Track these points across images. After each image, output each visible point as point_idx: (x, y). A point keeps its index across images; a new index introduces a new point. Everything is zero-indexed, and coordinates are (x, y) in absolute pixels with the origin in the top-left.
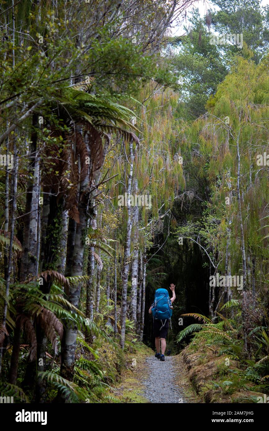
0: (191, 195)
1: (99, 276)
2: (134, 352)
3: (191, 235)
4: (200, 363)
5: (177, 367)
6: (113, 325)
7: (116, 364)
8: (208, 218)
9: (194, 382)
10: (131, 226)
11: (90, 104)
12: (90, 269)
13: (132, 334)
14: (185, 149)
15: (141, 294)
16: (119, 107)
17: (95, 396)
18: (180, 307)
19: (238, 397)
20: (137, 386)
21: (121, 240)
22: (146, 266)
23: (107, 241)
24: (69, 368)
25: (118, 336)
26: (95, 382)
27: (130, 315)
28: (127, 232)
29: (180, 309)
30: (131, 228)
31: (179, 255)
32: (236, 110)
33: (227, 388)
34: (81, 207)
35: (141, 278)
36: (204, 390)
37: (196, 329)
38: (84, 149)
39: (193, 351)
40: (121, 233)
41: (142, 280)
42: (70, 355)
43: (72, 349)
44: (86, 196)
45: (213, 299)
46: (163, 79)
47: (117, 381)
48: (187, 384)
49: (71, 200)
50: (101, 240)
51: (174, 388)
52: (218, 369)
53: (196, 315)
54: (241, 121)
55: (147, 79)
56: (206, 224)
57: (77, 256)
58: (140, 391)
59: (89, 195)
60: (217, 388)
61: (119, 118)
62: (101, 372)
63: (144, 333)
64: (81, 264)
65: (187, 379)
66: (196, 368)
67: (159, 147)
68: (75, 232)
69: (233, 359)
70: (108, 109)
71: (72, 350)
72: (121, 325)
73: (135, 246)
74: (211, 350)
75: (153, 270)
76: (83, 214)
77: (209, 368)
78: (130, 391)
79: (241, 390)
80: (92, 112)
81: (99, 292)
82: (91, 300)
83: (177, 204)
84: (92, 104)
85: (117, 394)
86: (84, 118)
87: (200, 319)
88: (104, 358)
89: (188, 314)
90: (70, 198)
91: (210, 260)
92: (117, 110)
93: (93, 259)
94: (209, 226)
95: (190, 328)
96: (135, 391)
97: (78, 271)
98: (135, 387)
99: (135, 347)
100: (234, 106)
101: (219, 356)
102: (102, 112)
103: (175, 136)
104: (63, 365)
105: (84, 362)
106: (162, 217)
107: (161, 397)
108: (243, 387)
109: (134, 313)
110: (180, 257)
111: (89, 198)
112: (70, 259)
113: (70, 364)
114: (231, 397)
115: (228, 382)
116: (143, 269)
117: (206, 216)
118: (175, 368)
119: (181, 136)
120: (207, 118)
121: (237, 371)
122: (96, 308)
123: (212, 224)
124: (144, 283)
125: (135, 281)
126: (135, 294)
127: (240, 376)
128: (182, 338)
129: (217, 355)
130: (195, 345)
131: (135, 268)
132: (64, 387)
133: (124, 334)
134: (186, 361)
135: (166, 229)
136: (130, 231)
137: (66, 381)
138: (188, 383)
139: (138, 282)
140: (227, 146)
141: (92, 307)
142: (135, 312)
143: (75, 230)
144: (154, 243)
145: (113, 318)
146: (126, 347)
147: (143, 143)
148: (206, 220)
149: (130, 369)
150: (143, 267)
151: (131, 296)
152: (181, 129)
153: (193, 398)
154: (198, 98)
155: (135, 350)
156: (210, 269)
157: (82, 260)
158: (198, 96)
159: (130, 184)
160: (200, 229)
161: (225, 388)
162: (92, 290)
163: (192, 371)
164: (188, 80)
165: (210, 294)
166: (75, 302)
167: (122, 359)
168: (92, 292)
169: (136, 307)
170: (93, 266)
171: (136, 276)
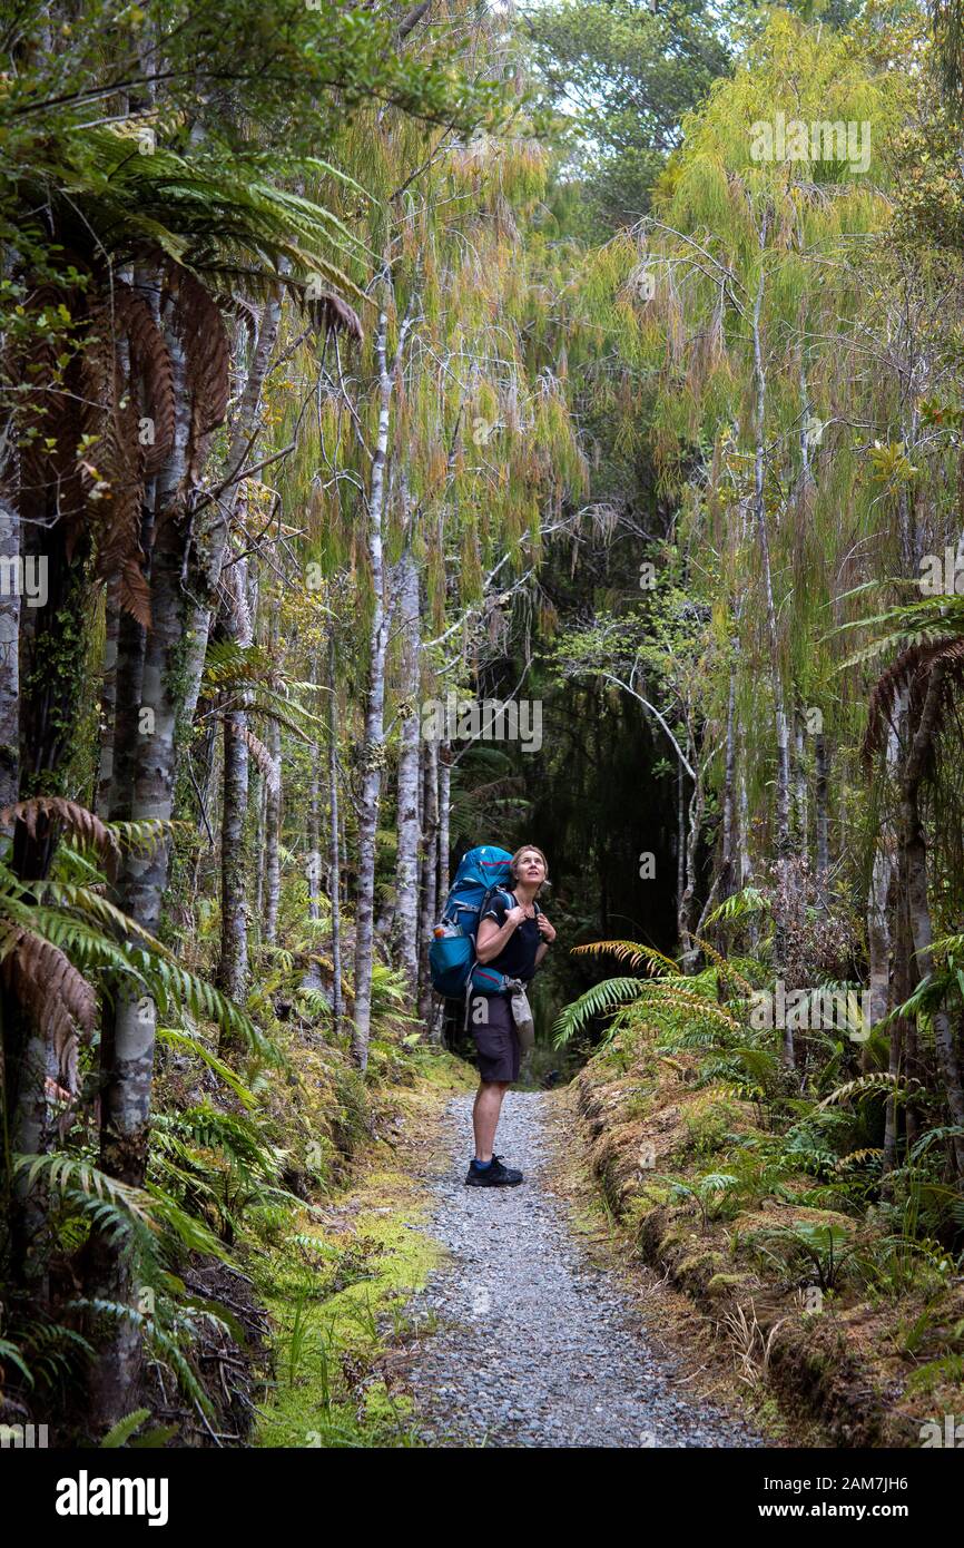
0: (607, 519)
1: (273, 814)
2: (407, 1080)
3: (605, 662)
4: (633, 1115)
5: (554, 1129)
6: (327, 988)
7: (335, 1124)
8: (667, 601)
9: (607, 1180)
10: (384, 633)
11: (179, 192)
12: (234, 790)
13: (399, 1019)
14: (583, 352)
15: (433, 877)
16: (287, 202)
17: (255, 1236)
18: (584, 920)
19: (754, 1228)
20: (407, 1199)
21: (351, 684)
22: (452, 777)
23: (292, 689)
24: (128, 1139)
25: (347, 1025)
26: (245, 1188)
27: (393, 951)
28: (371, 654)
29: (584, 927)
30: (384, 640)
31: (573, 735)
32: (749, 207)
33: (718, 1199)
34: (161, 569)
35: (434, 818)
36: (640, 1208)
37: (620, 995)
38: (159, 355)
39: (613, 1072)
40: (352, 660)
41: (439, 828)
42: (134, 1097)
43: (138, 1074)
44: (179, 529)
45: (690, 888)
46: (419, 94)
47: (338, 1182)
48: (583, 1188)
49: (117, 542)
50: (271, 688)
51: (540, 1204)
52: (691, 1133)
53: (622, 948)
54: (767, 245)
55: (362, 95)
56: (659, 623)
57: (149, 743)
58: (415, 1215)
59: (189, 524)
60: (683, 1198)
61: (282, 243)
62: (264, 1152)
63: (446, 1012)
64: (165, 773)
65: (587, 1171)
66: (617, 1132)
67: (481, 348)
68: (143, 657)
69: (744, 1097)
70: (245, 207)
71: (138, 1079)
72: (357, 987)
73: (402, 707)
74: (673, 1067)
75: (478, 791)
76: (169, 591)
77: (661, 1131)
78: (382, 1217)
79: (765, 1203)
80: (184, 221)
81: (277, 871)
82: (240, 900)
83: (558, 551)
84: (185, 191)
85: (334, 1227)
86: (158, 244)
87: (635, 960)
88: (287, 1105)
89: (597, 946)
90: (114, 534)
91: (678, 749)
92: (274, 212)
93: (244, 755)
94: (673, 630)
95: (598, 996)
96: (400, 1216)
97: (155, 799)
98: (399, 1204)
99: (410, 1064)
100: (741, 192)
101: (696, 1089)
102: (222, 221)
103: (544, 305)
104: (109, 1130)
105: (205, 1120)
106: (504, 598)
107: (491, 1233)
108: (773, 1192)
109: (408, 944)
110: (577, 742)
111: (188, 536)
112: (129, 755)
113: (134, 1127)
114: (732, 1230)
115: (719, 1179)
116: (440, 788)
117: (662, 595)
118: (546, 1135)
119: (567, 305)
120: (644, 241)
121: (756, 1138)
122: (266, 930)
123: (682, 622)
124: (446, 837)
125: (411, 831)
126: (411, 876)
127: (766, 1154)
128: (572, 1032)
129: (692, 1082)
130: (619, 1051)
131: (411, 782)
132: (109, 1208)
133: (367, 1017)
134: (588, 1109)
135: (517, 644)
136: (382, 651)
137: (115, 1187)
138: (589, 1186)
139: (424, 832)
140: (716, 340)
141: (241, 923)
142: (413, 941)
143: (144, 650)
144: (477, 695)
145: (326, 962)
146: (374, 1064)
147: (424, 333)
148: (660, 607)
149: (385, 1140)
150: (440, 778)
151: (397, 885)
152: (565, 277)
153: (602, 1236)
154: (628, 163)
155: (410, 1074)
156: (681, 784)
157: (170, 759)
158: (630, 156)
159: (377, 484)
160: (639, 641)
161: (710, 1197)
162: (242, 865)
163: (603, 1141)
164: (596, 99)
165: (680, 870)
166: (145, 907)
167: (355, 1107)
168: (240, 872)
169: (414, 923)
170: (243, 777)
171: (414, 812)
